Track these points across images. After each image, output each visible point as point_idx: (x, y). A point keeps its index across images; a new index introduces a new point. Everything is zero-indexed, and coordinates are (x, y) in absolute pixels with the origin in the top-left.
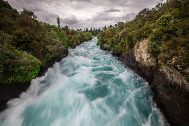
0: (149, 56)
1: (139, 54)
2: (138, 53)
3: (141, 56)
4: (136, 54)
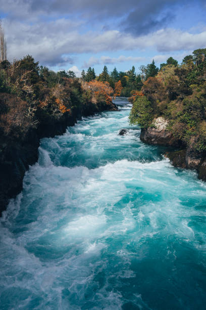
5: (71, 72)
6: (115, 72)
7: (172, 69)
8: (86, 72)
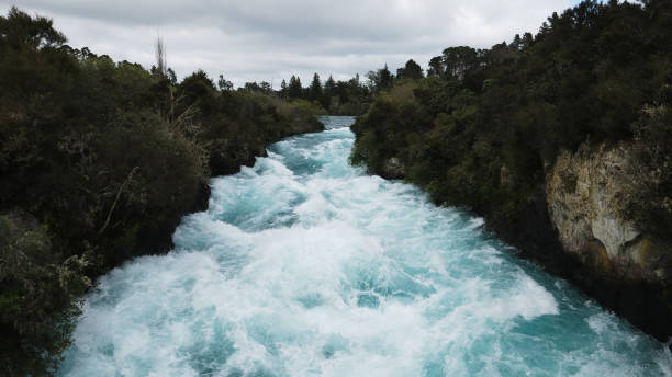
0: (631, 236)
1: (577, 219)
2: (571, 215)
3: (589, 228)
4: (561, 219)
5: (265, 84)
6: (331, 82)
7: (411, 86)
8: (288, 82)
